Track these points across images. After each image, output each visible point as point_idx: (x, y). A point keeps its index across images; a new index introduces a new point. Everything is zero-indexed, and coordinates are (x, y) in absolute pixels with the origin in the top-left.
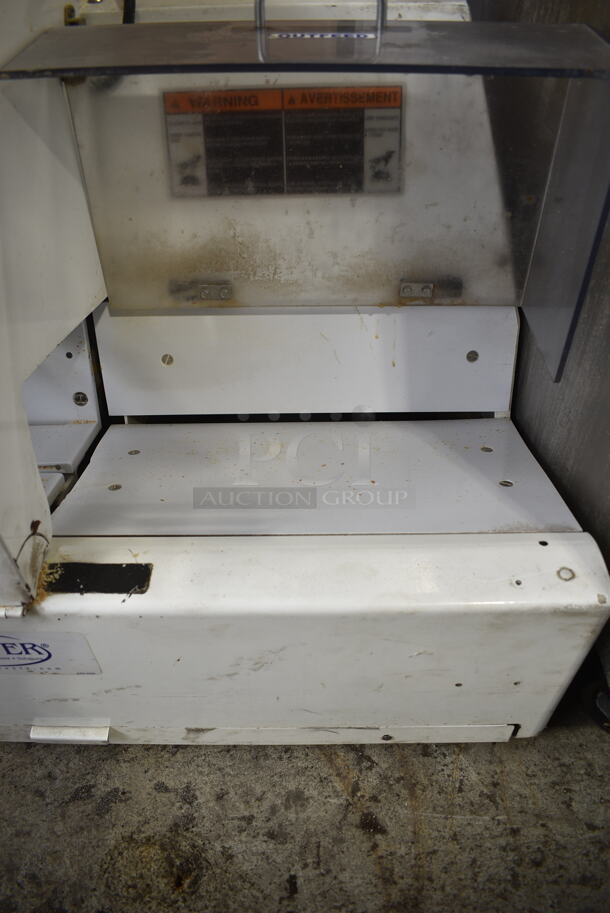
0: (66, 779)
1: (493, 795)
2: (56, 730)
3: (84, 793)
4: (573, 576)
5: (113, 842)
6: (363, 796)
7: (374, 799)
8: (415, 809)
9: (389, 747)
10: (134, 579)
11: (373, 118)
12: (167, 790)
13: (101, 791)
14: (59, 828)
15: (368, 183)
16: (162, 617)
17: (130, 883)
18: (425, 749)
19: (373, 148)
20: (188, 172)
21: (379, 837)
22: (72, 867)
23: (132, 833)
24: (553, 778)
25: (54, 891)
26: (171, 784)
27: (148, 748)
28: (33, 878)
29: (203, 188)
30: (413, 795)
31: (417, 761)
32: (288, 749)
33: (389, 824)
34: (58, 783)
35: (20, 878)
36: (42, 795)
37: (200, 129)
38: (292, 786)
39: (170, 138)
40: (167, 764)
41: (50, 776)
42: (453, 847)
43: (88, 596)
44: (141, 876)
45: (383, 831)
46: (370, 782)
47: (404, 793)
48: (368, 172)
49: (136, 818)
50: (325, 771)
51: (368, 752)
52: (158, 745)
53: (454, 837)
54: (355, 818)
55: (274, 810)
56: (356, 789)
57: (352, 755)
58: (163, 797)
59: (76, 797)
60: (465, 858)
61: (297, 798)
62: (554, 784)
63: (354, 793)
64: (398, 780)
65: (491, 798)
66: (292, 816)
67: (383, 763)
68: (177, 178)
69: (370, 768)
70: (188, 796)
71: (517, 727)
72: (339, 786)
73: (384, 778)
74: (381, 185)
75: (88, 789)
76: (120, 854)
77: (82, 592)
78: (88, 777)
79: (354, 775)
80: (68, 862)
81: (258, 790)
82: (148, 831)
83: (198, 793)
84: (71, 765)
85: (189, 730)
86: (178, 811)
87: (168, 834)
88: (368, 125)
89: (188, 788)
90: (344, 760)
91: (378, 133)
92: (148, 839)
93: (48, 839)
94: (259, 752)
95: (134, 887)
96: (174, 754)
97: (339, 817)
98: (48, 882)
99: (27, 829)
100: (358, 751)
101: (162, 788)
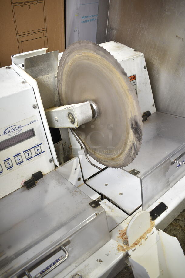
6: (183, 227)
46: (181, 223)
50: (174, 227)
56: (181, 226)
63: (181, 228)
67: (180, 218)
72: (178, 228)
73: (182, 221)
77: (159, 216)
79: (178, 224)
97: (183, 233)
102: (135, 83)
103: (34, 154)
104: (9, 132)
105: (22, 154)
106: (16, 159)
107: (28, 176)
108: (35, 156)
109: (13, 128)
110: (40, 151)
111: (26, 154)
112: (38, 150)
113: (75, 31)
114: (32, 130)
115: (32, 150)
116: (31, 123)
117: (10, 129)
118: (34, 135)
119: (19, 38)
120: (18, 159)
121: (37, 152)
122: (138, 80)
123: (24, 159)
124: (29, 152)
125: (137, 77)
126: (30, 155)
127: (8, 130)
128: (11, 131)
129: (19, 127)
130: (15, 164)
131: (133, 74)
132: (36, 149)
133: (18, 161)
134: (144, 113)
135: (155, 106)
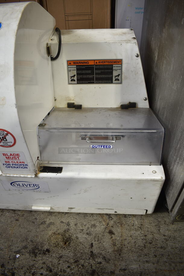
0: (40, 219)
1: (141, 227)
2: (38, 207)
3: (44, 223)
4: (156, 172)
5: (50, 234)
6: (109, 226)
7: (112, 227)
8: (122, 229)
9: (117, 215)
10: (59, 170)
11: (115, 67)
12: (63, 223)
13: (48, 222)
14: (38, 230)
15: (114, 81)
17: (54, 243)
18: (125, 216)
19: (115, 73)
20: (73, 78)
21: (113, 235)
22: (41, 239)
23: (55, 232)
24: (156, 224)
25: (37, 244)
26: (64, 221)
27: (59, 213)
28: (32, 241)
29: (76, 82)
30: (121, 226)
31: (123, 219)
32: (92, 214)
33: (115, 232)
34: (38, 220)
35: (29, 241)
36: (34, 223)
37: (76, 69)
38: (93, 223)
39: (69, 71)
40: (63, 217)
41: (36, 219)
42: (130, 238)
44: (57, 242)
45: (114, 234)
46: (111, 223)
47: (120, 226)
48: (114, 79)
49: (56, 229)
50: (101, 220)
51: (111, 216)
52: (62, 212)
53: (131, 236)
54: (107, 231)
55: (88, 228)
56: (108, 224)
57: (107, 217)
58: (62, 224)
59: (42, 223)
60: (133, 241)
61: (94, 226)
62: (156, 225)
63: (107, 225)
64: (118, 223)
65: (140, 228)
66: (92, 230)
67: (115, 219)
68: (70, 80)
69: (112, 220)
70: (68, 224)
71: (147, 211)
72: (104, 223)
73: (115, 222)
74: (117, 82)
75: (45, 222)
76: (52, 236)
77: (47, 172)
78: (45, 219)
79: (108, 221)
80: (40, 238)
81: (85, 223)
82: (59, 232)
83: (70, 224)
84: (41, 216)
85: (69, 208)
86: (66, 227)
87: (63, 233)
88: (114, 68)
89: (68, 222)
90: (106, 217)
91: (116, 70)
92: (59, 233)
93: (35, 233)
94: (85, 215)
95: (55, 244)
96: (65, 215)
97: (104, 230)
98: (35, 242)
99: (30, 230)
100: (109, 215)
101: (62, 222)
119: (67, 17)
122: (124, 65)
125: (124, 62)
131: (119, 57)
134: (130, 103)
135: (147, 101)
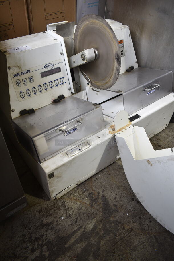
8: (162, 142)
10: (137, 116)
11: (120, 45)
16: (138, 122)
21: (162, 146)
31: (157, 137)
33: (161, 145)
36: (121, 168)
42: (169, 143)
43: (135, 120)
45: (161, 146)
47: (159, 141)
51: (151, 139)
53: (169, 142)
54: (157, 146)
60: (171, 143)
62: (172, 131)
64: (157, 140)
65: (168, 136)
69: (153, 140)
71: (167, 125)
74: (122, 55)
77: (134, 120)
91: (121, 48)
102: (123, 46)
103: (60, 83)
104: (47, 67)
105: (53, 82)
106: (50, 84)
107: (56, 97)
108: (60, 84)
109: (49, 65)
110: (63, 82)
111: (56, 82)
112: (62, 81)
113: (83, 13)
114: (60, 68)
115: (59, 80)
116: (59, 63)
117: (48, 65)
118: (60, 71)
119: (47, 17)
120: (51, 85)
121: (62, 82)
122: (124, 44)
123: (54, 86)
124: (57, 81)
125: (124, 41)
126: (58, 84)
127: (47, 66)
128: (48, 66)
129: (53, 65)
130: (49, 88)
131: (121, 39)
132: (61, 80)
133: (51, 86)
134: (130, 67)
135: (137, 63)
